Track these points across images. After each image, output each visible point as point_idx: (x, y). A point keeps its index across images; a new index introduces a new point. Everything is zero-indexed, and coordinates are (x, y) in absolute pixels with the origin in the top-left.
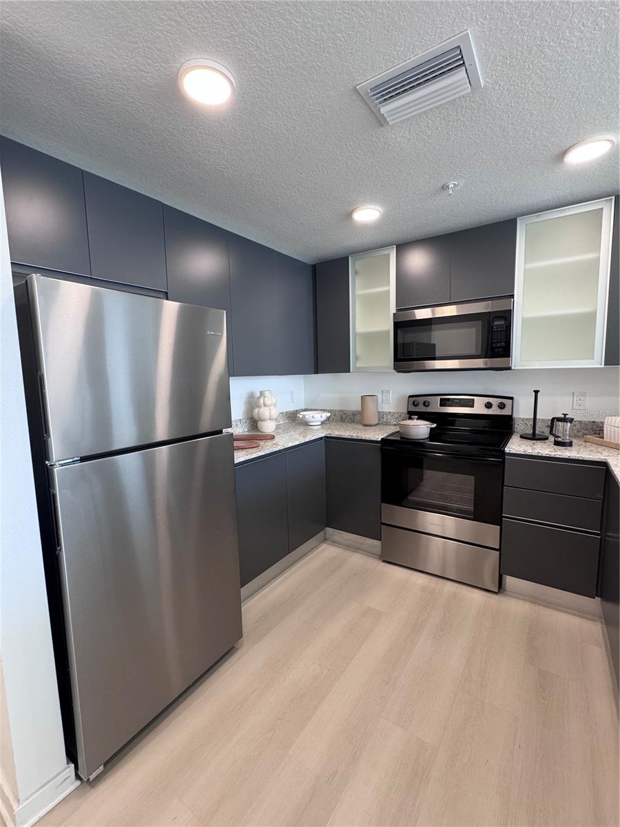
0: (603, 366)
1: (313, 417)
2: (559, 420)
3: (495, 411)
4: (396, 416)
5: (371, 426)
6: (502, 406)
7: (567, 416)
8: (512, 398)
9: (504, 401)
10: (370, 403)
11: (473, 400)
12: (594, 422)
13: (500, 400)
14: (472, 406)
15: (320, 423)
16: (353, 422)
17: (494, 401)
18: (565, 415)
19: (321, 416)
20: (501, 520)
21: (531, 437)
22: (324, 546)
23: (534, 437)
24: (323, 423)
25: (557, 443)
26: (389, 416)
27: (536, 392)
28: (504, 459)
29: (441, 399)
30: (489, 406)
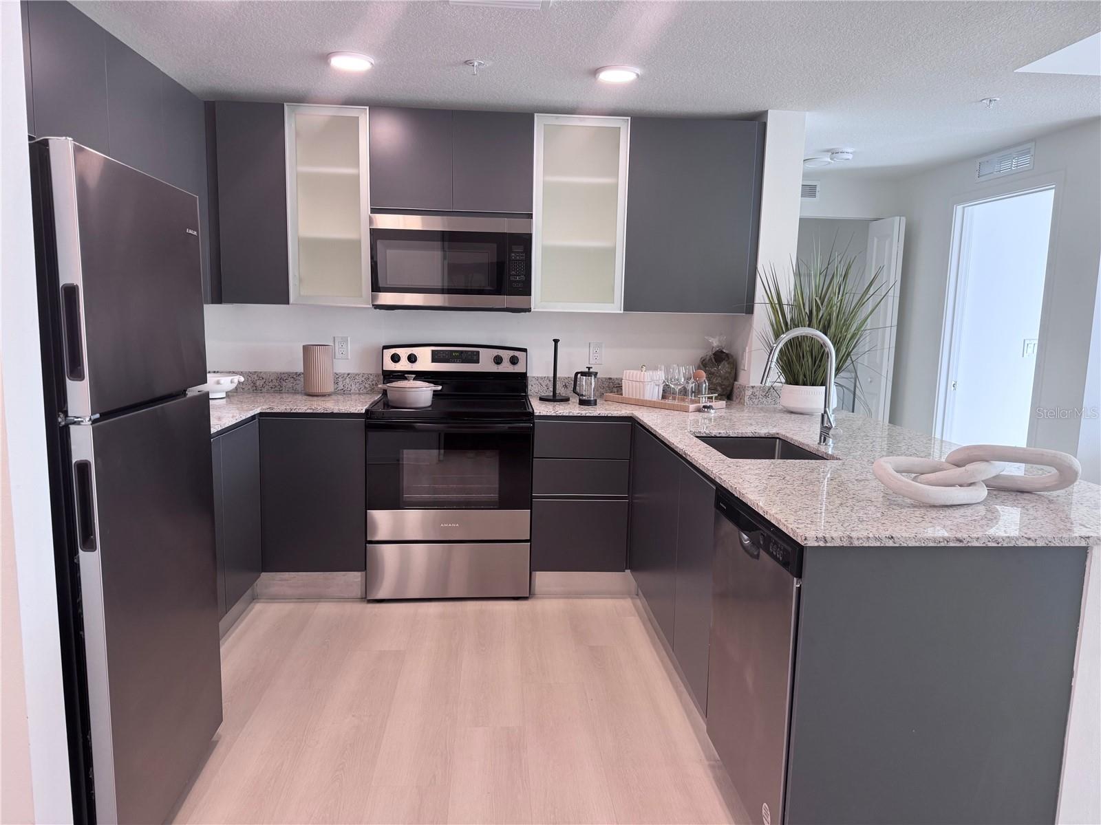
0: (622, 312)
1: (218, 383)
2: (583, 374)
3: (506, 367)
4: (360, 379)
5: (324, 396)
6: (514, 361)
7: (591, 370)
8: (525, 350)
9: (516, 353)
10: (321, 358)
11: (479, 352)
12: (610, 379)
13: (512, 353)
14: (477, 361)
15: (224, 395)
16: (280, 392)
17: (506, 355)
18: (589, 368)
19: (232, 382)
20: (532, 501)
21: (552, 398)
22: (258, 607)
23: (554, 398)
24: (229, 395)
25: (583, 403)
26: (348, 380)
27: (556, 341)
28: (534, 424)
29: (433, 351)
30: (498, 360)
